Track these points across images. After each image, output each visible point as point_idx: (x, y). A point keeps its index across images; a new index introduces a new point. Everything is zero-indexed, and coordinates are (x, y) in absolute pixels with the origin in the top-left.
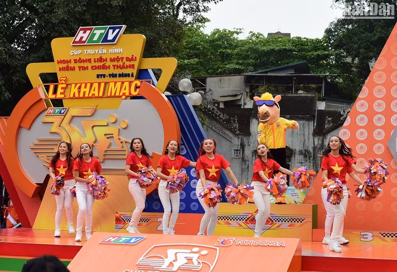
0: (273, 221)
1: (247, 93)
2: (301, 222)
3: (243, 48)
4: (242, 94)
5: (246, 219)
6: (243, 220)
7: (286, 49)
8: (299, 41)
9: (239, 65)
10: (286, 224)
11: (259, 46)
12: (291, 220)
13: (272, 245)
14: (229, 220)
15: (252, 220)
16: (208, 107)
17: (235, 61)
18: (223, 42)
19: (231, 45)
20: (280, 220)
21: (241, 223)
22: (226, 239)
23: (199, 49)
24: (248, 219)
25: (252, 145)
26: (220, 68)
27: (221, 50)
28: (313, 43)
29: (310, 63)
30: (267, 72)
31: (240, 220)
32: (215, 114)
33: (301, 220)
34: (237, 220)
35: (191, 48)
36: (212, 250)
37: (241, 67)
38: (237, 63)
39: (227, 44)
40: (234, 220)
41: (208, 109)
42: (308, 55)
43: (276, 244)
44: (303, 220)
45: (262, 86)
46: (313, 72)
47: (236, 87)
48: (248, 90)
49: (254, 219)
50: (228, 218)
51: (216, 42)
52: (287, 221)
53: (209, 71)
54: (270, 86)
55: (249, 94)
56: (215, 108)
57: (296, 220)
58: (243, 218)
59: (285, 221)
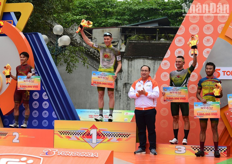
0: (104, 136)
1: (122, 40)
2: (127, 137)
3: (121, 8)
4: (119, 41)
5: (83, 134)
6: (81, 135)
7: (152, 8)
8: (162, 2)
9: (118, 20)
10: (115, 139)
11: (132, 6)
12: (119, 135)
13: (87, 155)
14: (70, 134)
15: (88, 135)
16: (91, 50)
17: (115, 17)
18: (106, 3)
19: (112, 5)
20: (110, 135)
21: (79, 137)
22: (50, 150)
23: (88, 8)
24: (84, 134)
25: (123, 79)
26: (104, 22)
27: (104, 9)
28: (173, 4)
29: (171, 19)
30: (138, 25)
31: (78, 135)
32: (96, 56)
33: (127, 135)
34: (76, 135)
35: (82, 8)
36: (37, 159)
37: (120, 22)
38: (116, 19)
39: (110, 4)
40: (73, 135)
41: (90, 52)
42: (169, 13)
43: (91, 155)
44: (128, 136)
45: (134, 35)
46: (173, 25)
47: (115, 36)
48: (123, 39)
49: (89, 134)
50: (69, 133)
51: (101, 3)
52: (116, 136)
53: (95, 25)
54: (140, 36)
55: (124, 42)
56: (95, 51)
57: (123, 135)
58: (81, 133)
59: (114, 136)
